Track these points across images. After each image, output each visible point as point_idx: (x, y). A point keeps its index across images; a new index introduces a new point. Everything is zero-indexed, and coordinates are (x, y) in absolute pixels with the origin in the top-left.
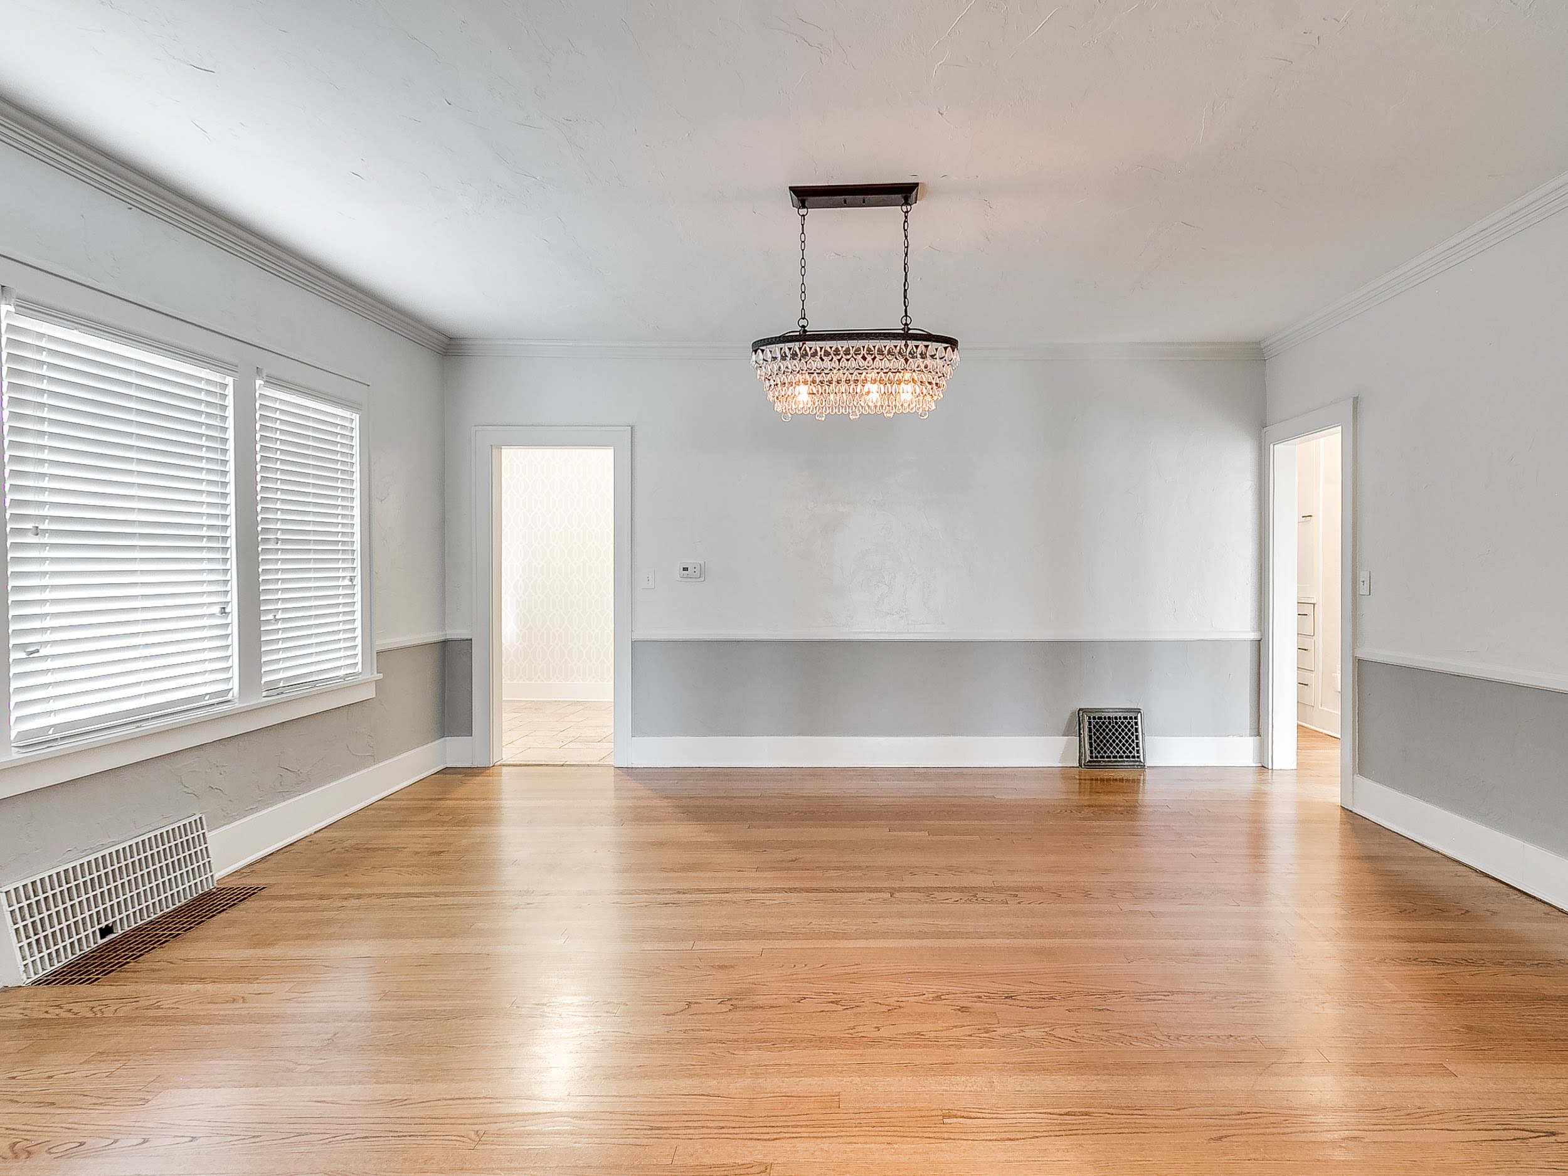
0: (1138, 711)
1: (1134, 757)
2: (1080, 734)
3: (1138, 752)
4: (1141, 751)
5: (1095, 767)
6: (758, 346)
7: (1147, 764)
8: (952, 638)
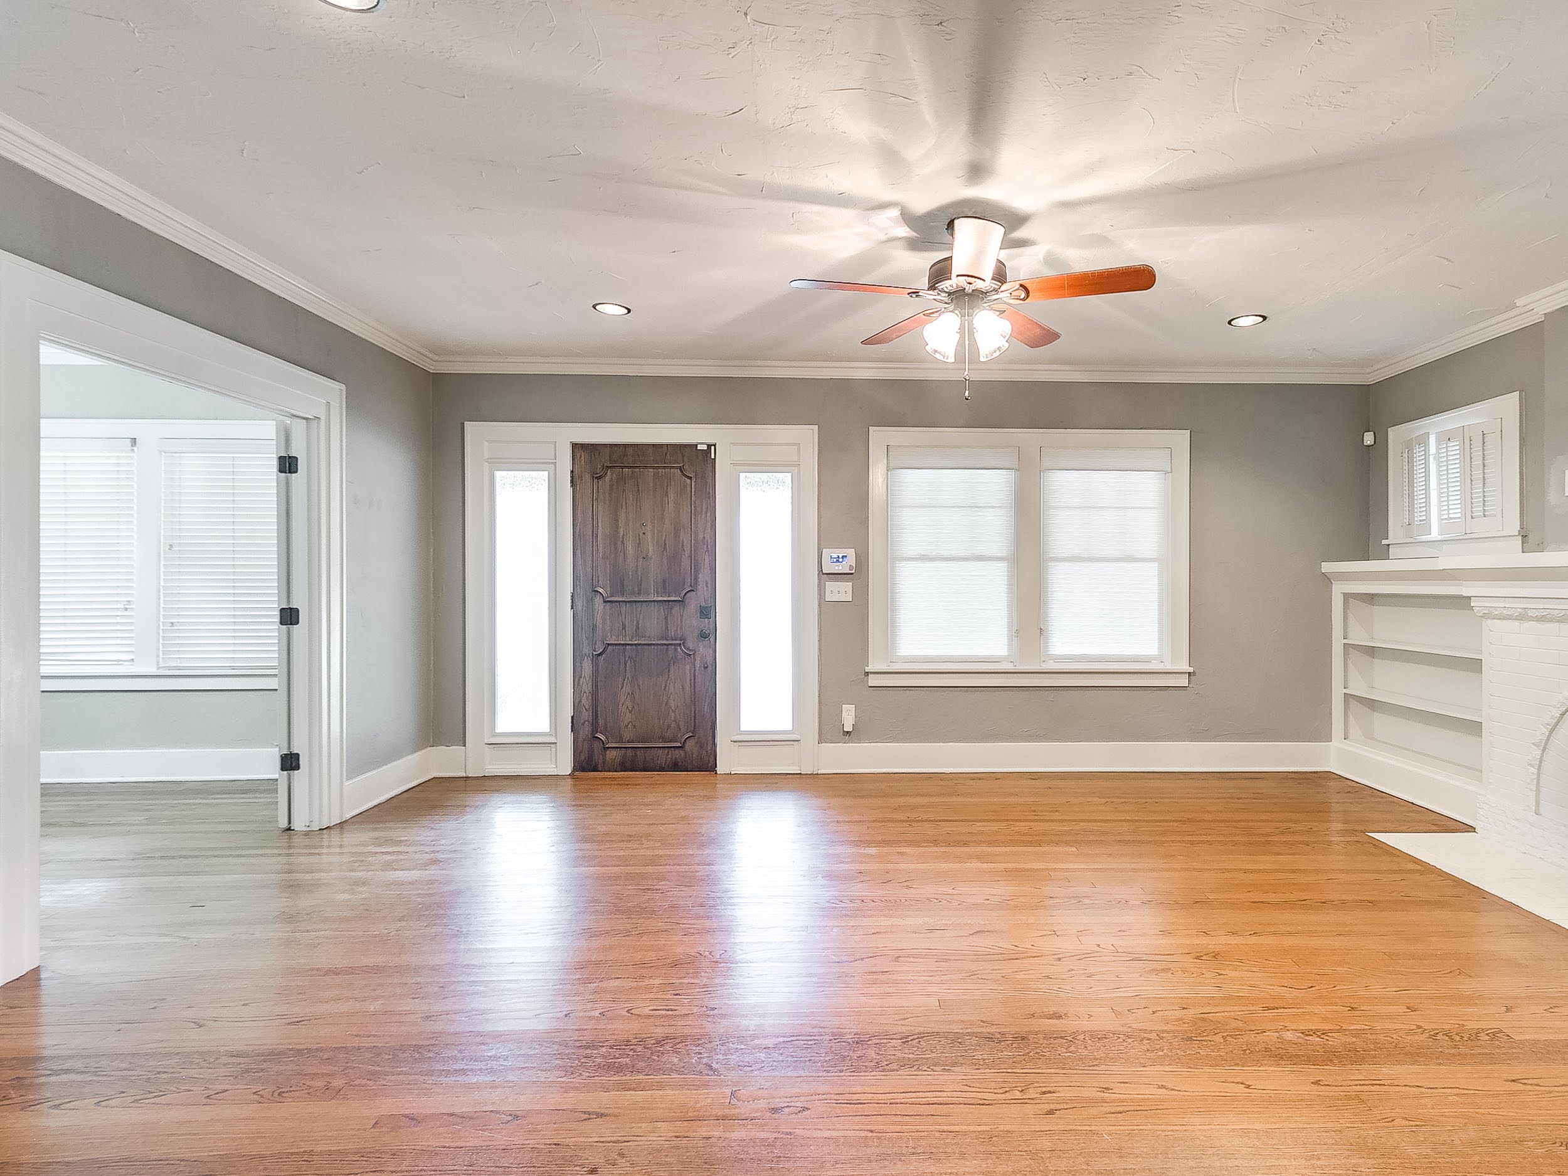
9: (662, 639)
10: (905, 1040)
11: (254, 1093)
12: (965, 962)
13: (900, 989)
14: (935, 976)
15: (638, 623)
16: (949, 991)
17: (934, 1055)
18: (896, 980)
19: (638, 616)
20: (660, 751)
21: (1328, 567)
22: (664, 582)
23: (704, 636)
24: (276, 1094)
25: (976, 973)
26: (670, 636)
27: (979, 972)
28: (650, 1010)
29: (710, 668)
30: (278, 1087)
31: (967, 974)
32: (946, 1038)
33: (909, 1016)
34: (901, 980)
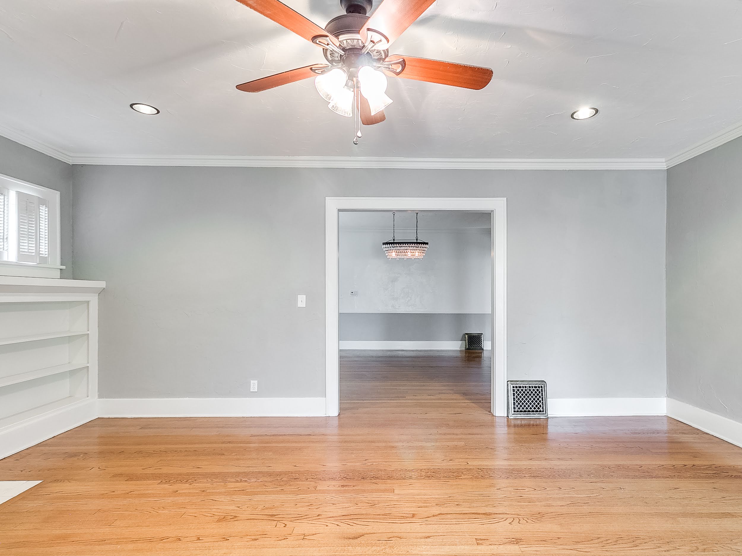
0: (482, 334)
1: (480, 347)
2: (465, 340)
3: (482, 345)
4: (483, 345)
5: (469, 350)
6: (384, 244)
7: (484, 349)
8: (429, 313)
10: (411, 478)
12: (374, 514)
13: (412, 498)
14: (393, 505)
16: (388, 497)
17: (400, 473)
18: (414, 503)
25: (371, 507)
27: (369, 507)
28: (526, 490)
31: (376, 506)
32: (394, 478)
33: (409, 486)
34: (411, 502)
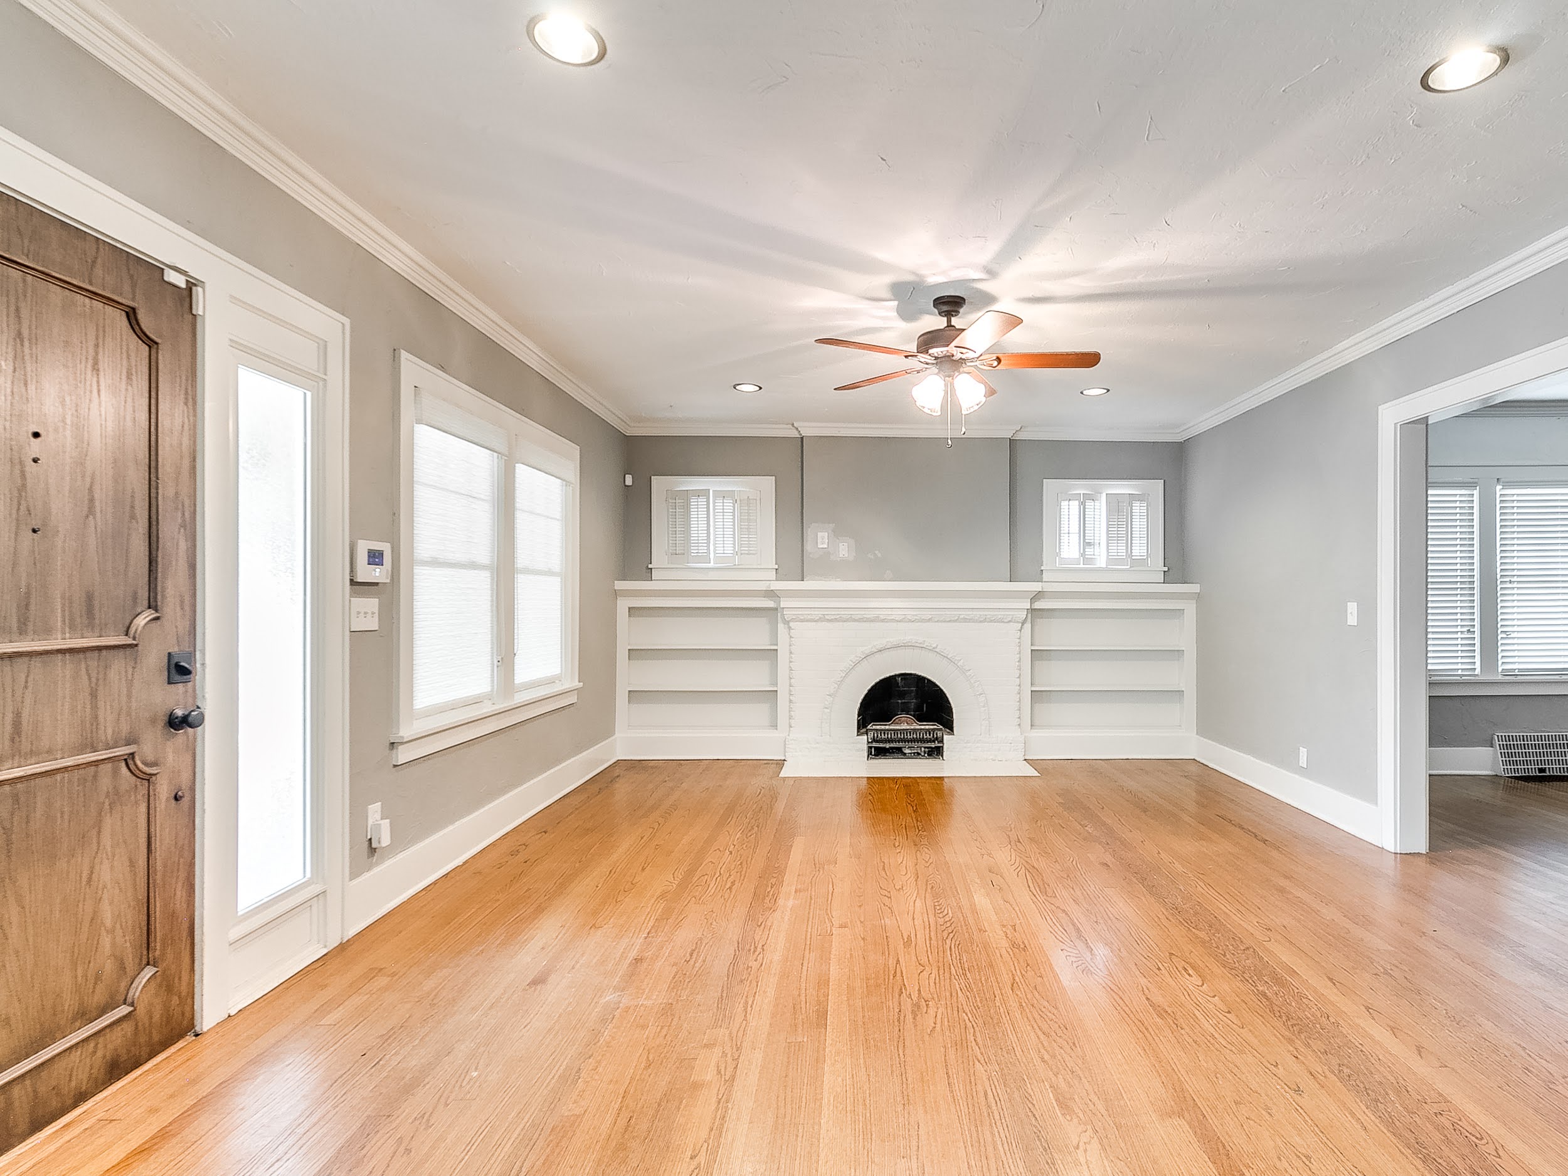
9: (81, 750)
11: (1500, 1157)
15: (18, 715)
19: (19, 693)
20: (76, 1055)
21: (620, 585)
22: (90, 598)
23: (178, 723)
24: (1484, 1142)
26: (103, 738)
29: (185, 801)
30: (1476, 1146)
